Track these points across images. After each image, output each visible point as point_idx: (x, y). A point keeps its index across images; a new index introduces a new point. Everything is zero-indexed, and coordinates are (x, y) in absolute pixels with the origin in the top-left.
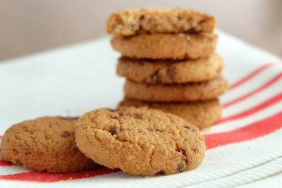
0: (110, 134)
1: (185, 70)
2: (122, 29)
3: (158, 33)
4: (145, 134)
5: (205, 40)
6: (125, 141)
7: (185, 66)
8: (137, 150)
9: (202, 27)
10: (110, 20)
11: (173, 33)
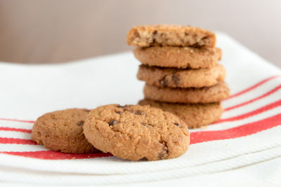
0: (108, 125)
1: (187, 77)
2: (138, 42)
3: (168, 45)
4: (137, 126)
5: (207, 53)
6: (118, 131)
7: (187, 74)
8: (125, 140)
9: (205, 42)
10: (130, 33)
11: (181, 46)
